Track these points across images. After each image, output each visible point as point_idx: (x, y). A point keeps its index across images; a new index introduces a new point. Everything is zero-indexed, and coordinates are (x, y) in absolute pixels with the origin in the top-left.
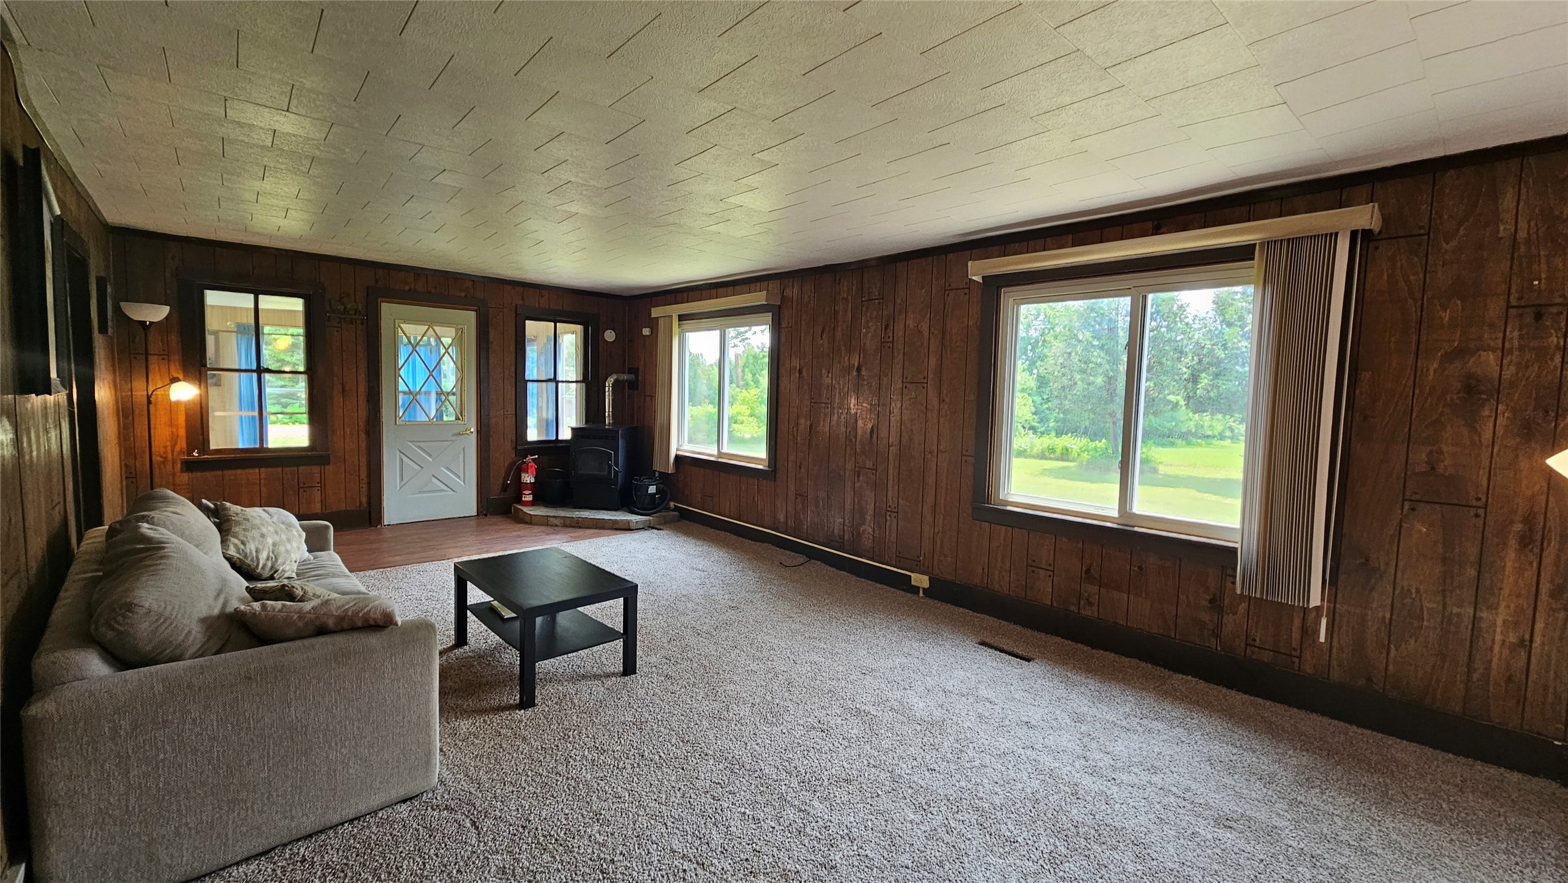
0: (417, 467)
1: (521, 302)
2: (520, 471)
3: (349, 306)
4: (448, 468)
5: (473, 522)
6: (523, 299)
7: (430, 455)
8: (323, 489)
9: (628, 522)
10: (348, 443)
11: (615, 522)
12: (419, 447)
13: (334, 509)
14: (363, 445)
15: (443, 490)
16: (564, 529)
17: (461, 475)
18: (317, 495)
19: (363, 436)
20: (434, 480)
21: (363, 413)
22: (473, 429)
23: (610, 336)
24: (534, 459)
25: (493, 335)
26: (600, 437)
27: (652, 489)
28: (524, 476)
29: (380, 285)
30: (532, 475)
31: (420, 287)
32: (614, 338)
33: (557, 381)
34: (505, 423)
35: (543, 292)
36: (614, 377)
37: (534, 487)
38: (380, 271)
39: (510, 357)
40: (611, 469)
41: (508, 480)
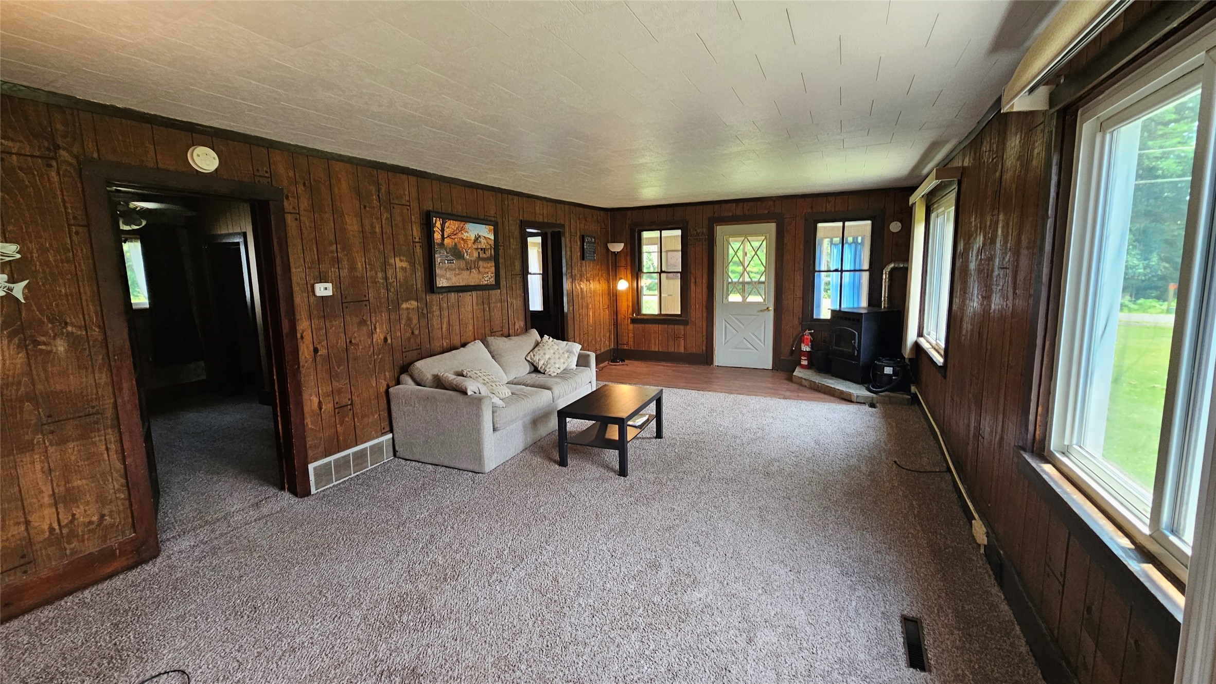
0: (735, 332)
1: (810, 211)
2: (801, 340)
3: (699, 231)
4: (754, 334)
5: (770, 374)
6: (812, 208)
7: (743, 325)
8: (685, 339)
10: (697, 313)
12: (737, 319)
13: (690, 352)
14: (705, 314)
15: (750, 349)
17: (762, 340)
18: (682, 344)
19: (705, 310)
20: (745, 341)
22: (772, 308)
23: (895, 227)
24: (810, 333)
25: (787, 238)
26: (850, 319)
27: (888, 370)
28: (803, 345)
29: (716, 215)
30: (808, 345)
31: (739, 212)
32: (900, 228)
33: (842, 271)
34: (794, 305)
35: (830, 198)
36: (892, 265)
37: (809, 355)
38: (717, 206)
39: (800, 254)
40: (854, 347)
41: (792, 347)
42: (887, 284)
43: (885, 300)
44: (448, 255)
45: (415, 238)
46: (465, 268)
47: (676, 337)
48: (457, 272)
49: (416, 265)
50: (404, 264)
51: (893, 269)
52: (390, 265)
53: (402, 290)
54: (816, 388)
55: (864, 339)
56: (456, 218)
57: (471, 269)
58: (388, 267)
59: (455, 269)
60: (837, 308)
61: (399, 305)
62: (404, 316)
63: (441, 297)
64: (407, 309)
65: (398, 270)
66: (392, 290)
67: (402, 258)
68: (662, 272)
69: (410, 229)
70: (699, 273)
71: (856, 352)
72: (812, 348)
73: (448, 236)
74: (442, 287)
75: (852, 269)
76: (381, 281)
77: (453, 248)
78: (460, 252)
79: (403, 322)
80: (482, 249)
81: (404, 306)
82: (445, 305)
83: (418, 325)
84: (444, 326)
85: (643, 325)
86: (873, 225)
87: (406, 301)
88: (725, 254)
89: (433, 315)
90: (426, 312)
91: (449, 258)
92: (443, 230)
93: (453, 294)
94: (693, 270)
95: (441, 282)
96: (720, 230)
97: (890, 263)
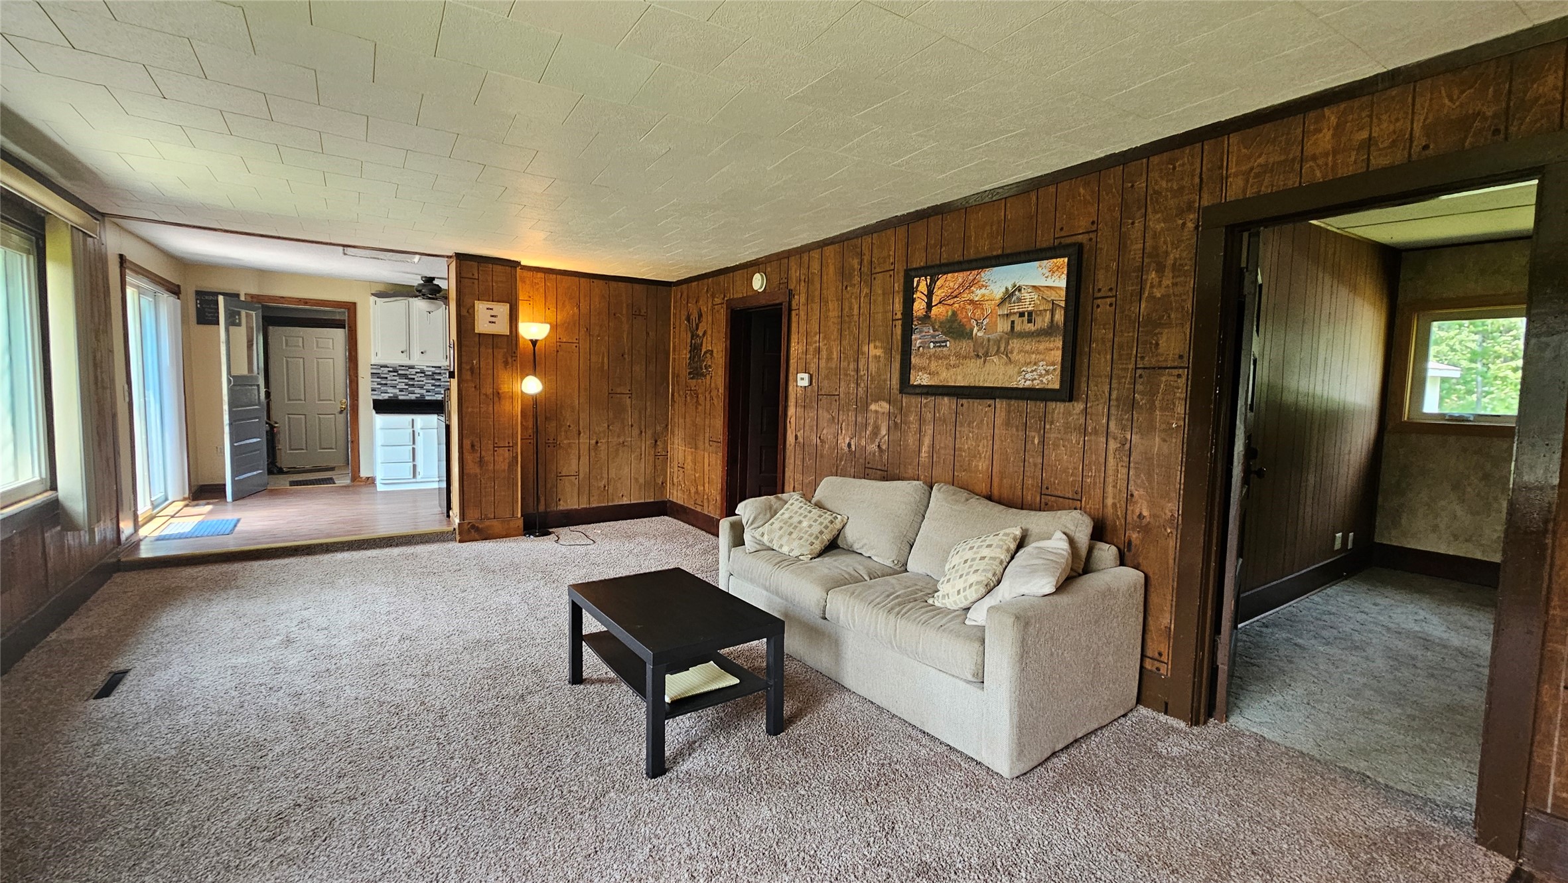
44: (937, 333)
45: (896, 314)
46: (972, 354)
48: (952, 363)
49: (893, 352)
50: (879, 352)
52: (863, 353)
53: (873, 386)
56: (956, 268)
57: (986, 354)
58: (860, 356)
59: (947, 357)
61: (867, 405)
62: (871, 421)
63: (924, 401)
64: (876, 412)
65: (870, 359)
66: (862, 385)
67: (878, 344)
69: (891, 301)
73: (940, 303)
74: (920, 386)
76: (852, 373)
77: (948, 321)
78: (962, 326)
79: (870, 429)
80: (1022, 315)
81: (873, 407)
82: (929, 416)
83: (887, 437)
84: (925, 449)
87: (877, 401)
89: (909, 428)
90: (899, 421)
91: (937, 339)
92: (930, 295)
93: (946, 399)
95: (920, 378)
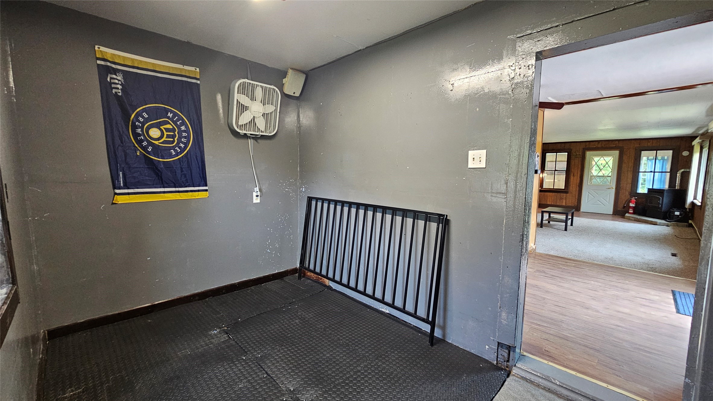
0: (593, 197)
1: (638, 146)
2: (630, 201)
3: (577, 154)
4: (603, 198)
5: (611, 215)
6: (639, 144)
7: (598, 194)
8: (566, 199)
9: (656, 222)
10: (573, 188)
11: (652, 221)
12: (595, 192)
13: (568, 205)
14: (577, 189)
15: (600, 205)
16: (634, 222)
17: (608, 201)
18: (564, 201)
19: (577, 187)
20: (598, 201)
21: (578, 181)
22: (614, 187)
23: (685, 153)
24: (635, 199)
25: (625, 158)
26: (658, 192)
27: (677, 213)
28: (630, 204)
29: (587, 147)
30: (633, 204)
31: (599, 146)
32: (688, 154)
33: (654, 172)
34: (627, 186)
35: (649, 141)
36: (683, 170)
37: (634, 208)
38: (587, 143)
39: (631, 164)
40: (659, 204)
41: (625, 204)
42: (679, 178)
43: (678, 185)
47: (561, 199)
51: (683, 172)
54: (638, 220)
55: (666, 201)
60: (651, 187)
68: (555, 170)
70: (576, 172)
71: (660, 206)
72: (636, 204)
75: (661, 171)
85: (544, 193)
86: (673, 153)
88: (590, 164)
94: (573, 170)
96: (588, 153)
97: (682, 169)
